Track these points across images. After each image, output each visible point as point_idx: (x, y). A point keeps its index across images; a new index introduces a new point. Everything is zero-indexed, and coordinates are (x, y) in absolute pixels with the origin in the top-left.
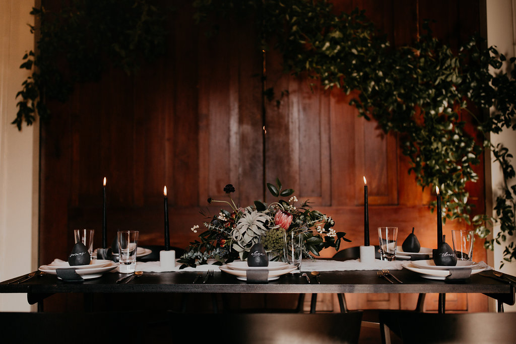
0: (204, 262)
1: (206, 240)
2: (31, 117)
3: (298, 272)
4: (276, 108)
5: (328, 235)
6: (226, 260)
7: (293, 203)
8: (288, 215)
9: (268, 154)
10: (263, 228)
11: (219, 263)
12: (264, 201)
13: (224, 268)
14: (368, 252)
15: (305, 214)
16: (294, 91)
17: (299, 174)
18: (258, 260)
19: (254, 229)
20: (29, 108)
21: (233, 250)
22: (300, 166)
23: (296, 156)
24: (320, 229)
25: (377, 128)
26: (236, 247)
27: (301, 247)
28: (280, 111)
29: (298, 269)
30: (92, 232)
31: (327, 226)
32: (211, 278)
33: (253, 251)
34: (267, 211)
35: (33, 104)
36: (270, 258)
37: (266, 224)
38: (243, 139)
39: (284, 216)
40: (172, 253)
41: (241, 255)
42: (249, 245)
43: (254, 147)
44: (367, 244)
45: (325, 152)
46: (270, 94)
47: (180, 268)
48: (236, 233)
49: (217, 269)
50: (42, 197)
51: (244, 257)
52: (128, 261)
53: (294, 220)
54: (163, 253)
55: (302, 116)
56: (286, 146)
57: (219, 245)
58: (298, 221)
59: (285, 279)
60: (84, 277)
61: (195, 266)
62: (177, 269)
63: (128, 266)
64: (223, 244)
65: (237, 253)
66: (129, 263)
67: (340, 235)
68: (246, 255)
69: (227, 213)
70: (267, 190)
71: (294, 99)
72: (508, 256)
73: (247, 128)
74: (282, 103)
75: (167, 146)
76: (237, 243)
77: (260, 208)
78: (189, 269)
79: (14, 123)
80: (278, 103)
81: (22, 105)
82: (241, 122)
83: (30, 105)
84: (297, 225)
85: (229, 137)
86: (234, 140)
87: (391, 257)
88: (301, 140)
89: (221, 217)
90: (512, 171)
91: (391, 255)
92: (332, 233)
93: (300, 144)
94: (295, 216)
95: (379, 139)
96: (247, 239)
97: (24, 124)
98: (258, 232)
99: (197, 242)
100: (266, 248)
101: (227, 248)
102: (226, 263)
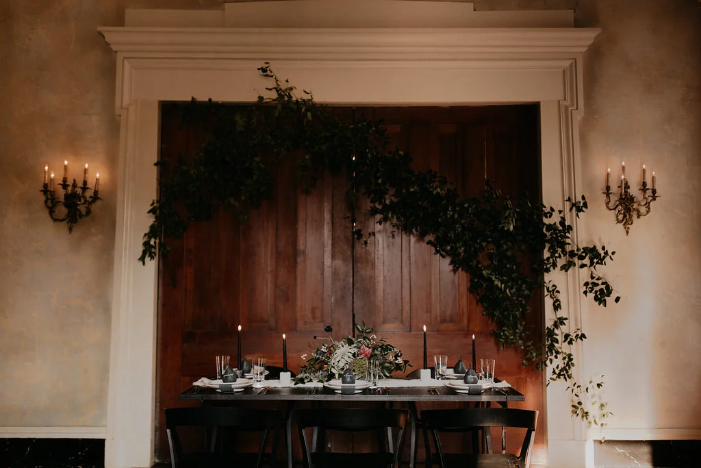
0: (311, 381)
1: (312, 365)
2: (153, 252)
3: (375, 387)
4: (364, 246)
5: (396, 362)
6: (326, 379)
7: (373, 339)
8: (369, 348)
9: (356, 286)
10: (352, 357)
11: (321, 381)
12: (354, 337)
13: (326, 384)
14: (425, 374)
15: (381, 347)
16: (379, 231)
17: (384, 304)
18: (349, 379)
19: (346, 358)
20: (152, 246)
21: (331, 372)
22: (384, 297)
23: (380, 287)
24: (391, 358)
25: (450, 264)
26: (333, 370)
27: (378, 370)
28: (368, 248)
29: (375, 385)
30: (228, 358)
31: (396, 356)
32: (317, 391)
33: (345, 373)
34: (355, 345)
35: (155, 242)
36: (357, 378)
37: (354, 355)
38: (335, 273)
39: (366, 349)
40: (289, 374)
41: (337, 376)
42: (342, 369)
43: (344, 280)
44: (425, 368)
45: (406, 284)
46: (359, 234)
47: (295, 384)
48: (333, 361)
49: (320, 385)
50: (160, 322)
51: (339, 378)
52: (259, 380)
53: (373, 351)
54: (282, 374)
55: (386, 252)
56: (372, 278)
57: (321, 368)
58: (376, 352)
59: (366, 391)
60: (235, 390)
61: (305, 383)
62: (292, 385)
63: (259, 383)
64: (324, 368)
65: (334, 374)
66: (260, 381)
67: (406, 362)
68: (340, 375)
69: (326, 345)
70: (356, 329)
71: (380, 238)
72: (555, 376)
73: (339, 263)
74: (369, 242)
75: (269, 277)
76: (334, 367)
77: (350, 342)
78: (300, 385)
79: (140, 259)
80: (366, 243)
81: (146, 244)
82: (333, 257)
83: (152, 243)
84: (376, 355)
85: (323, 270)
86: (328, 273)
87: (442, 377)
88: (385, 274)
89: (323, 349)
90: (559, 305)
91: (443, 375)
92: (400, 361)
93: (384, 277)
94: (374, 349)
95: (452, 273)
96: (341, 364)
97: (147, 259)
98: (349, 360)
99: (305, 366)
100: (354, 371)
101: (327, 370)
102: (327, 381)
